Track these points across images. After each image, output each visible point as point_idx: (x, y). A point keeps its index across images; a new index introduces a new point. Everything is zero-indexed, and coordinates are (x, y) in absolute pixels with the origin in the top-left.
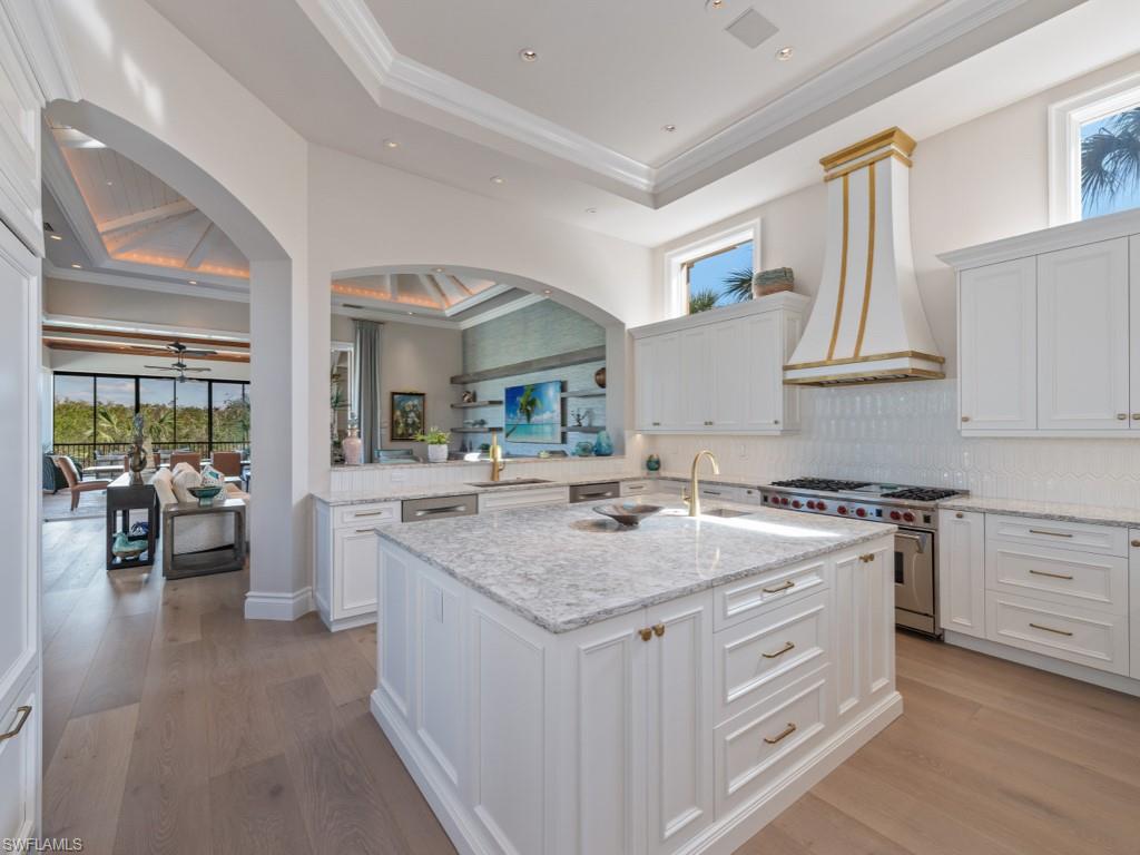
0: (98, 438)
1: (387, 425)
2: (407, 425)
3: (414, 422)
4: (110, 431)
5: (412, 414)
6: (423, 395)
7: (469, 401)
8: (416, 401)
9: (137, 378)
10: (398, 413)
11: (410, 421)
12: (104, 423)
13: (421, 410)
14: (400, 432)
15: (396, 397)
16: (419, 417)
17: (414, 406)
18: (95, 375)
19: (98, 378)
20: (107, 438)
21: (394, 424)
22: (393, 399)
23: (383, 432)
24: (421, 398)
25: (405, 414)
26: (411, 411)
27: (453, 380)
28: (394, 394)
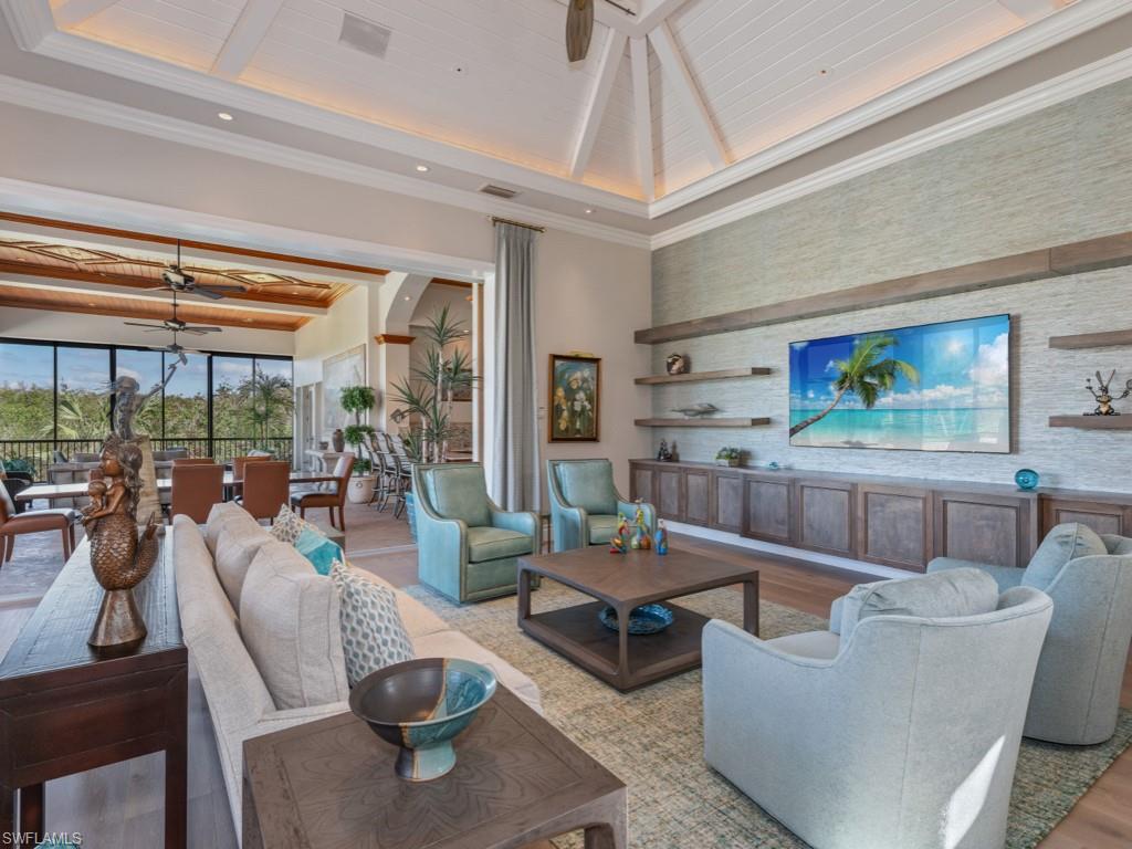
0: (59, 433)
1: (545, 413)
2: (573, 413)
3: (583, 408)
4: (71, 424)
5: (581, 395)
6: (596, 361)
7: (679, 372)
8: (586, 372)
9: (113, 348)
10: (560, 392)
11: (578, 407)
12: (65, 414)
13: (593, 387)
14: (563, 425)
15: (558, 363)
16: (590, 400)
17: (585, 380)
18: (56, 344)
19: (59, 348)
20: (73, 434)
21: (555, 412)
22: (553, 368)
23: (540, 426)
24: (594, 366)
25: (570, 394)
26: (579, 388)
27: (640, 337)
28: (555, 357)
